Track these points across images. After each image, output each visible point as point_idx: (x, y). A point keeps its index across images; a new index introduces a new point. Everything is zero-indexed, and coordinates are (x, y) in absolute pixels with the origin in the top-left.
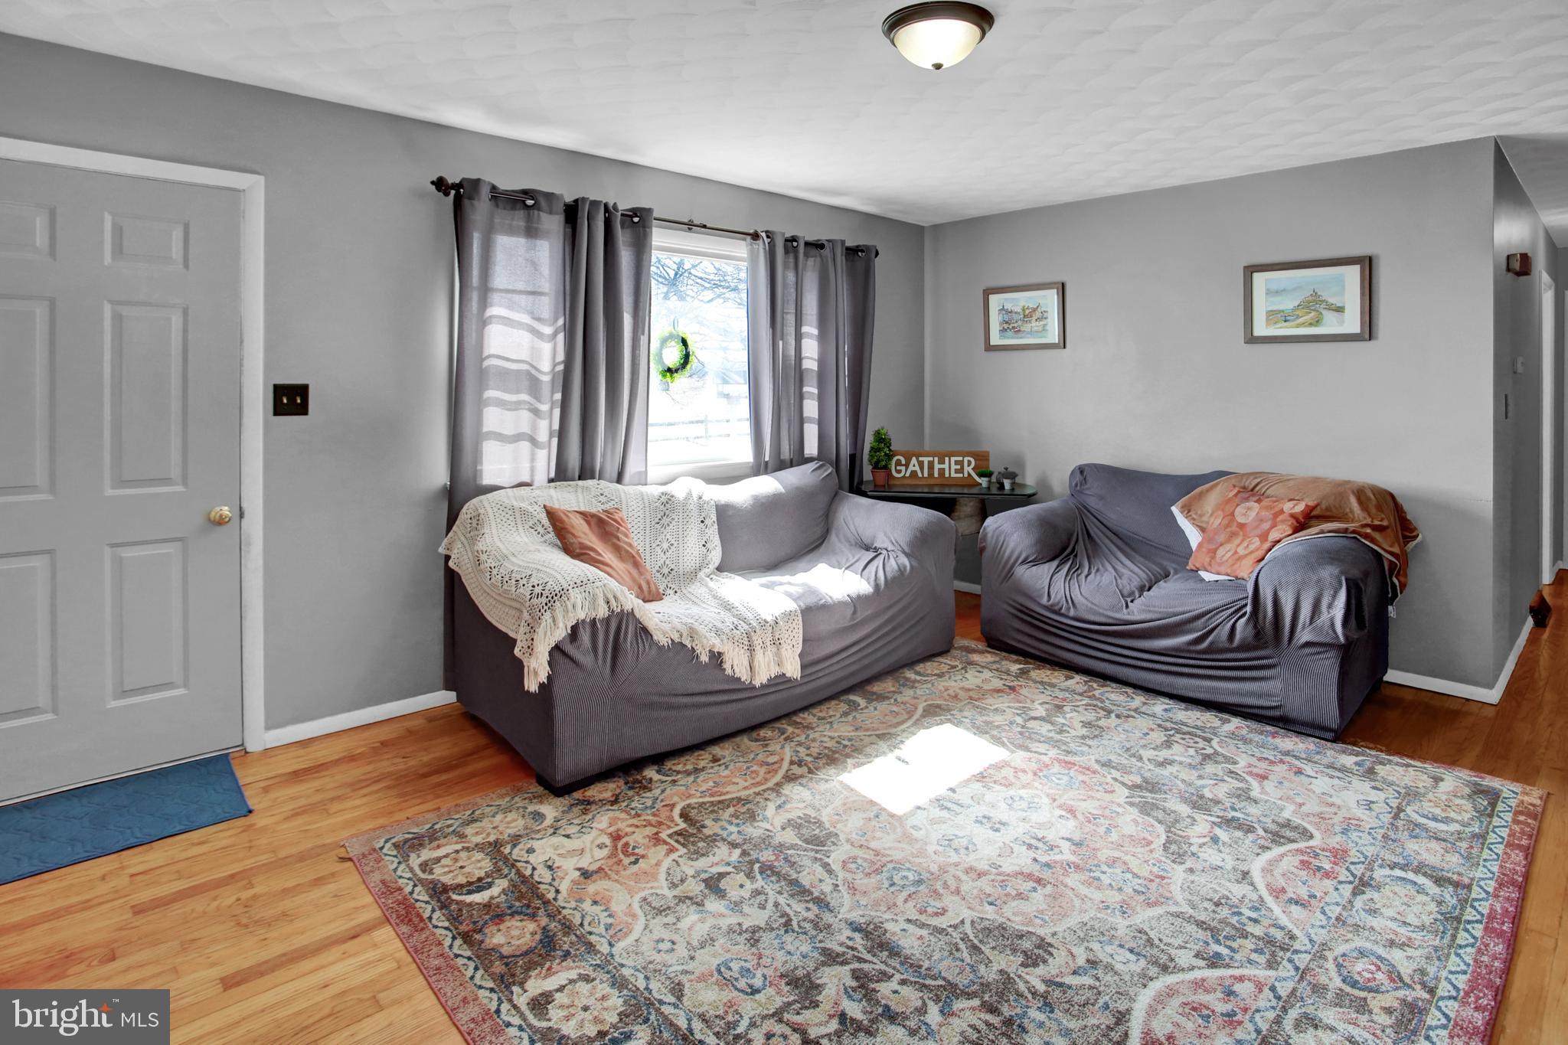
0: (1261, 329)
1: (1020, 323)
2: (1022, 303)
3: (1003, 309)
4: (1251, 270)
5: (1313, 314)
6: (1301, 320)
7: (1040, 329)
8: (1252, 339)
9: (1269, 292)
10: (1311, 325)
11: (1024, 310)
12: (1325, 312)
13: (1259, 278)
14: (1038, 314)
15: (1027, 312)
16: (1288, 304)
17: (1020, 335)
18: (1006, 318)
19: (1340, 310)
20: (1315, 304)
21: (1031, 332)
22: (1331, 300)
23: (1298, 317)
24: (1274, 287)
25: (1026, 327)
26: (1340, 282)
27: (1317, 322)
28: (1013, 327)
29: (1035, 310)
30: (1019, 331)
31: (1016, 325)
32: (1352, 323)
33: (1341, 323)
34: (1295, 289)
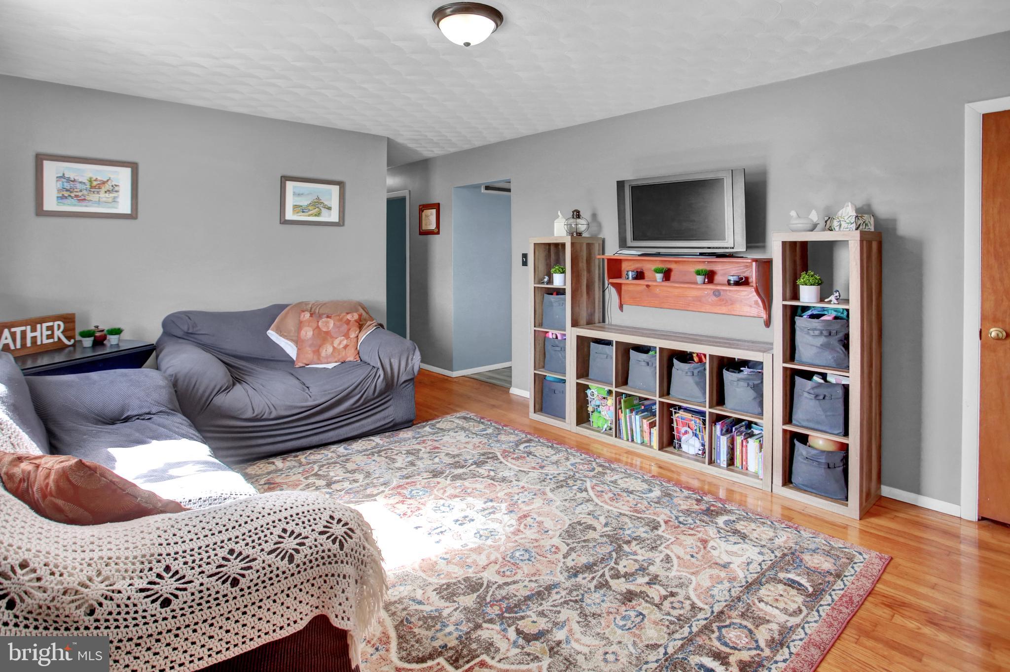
0: (290, 215)
1: (85, 192)
2: (89, 175)
3: (63, 176)
4: (285, 179)
5: (317, 209)
6: (310, 213)
7: (110, 200)
8: (284, 222)
9: (294, 194)
10: (316, 215)
11: (90, 181)
12: (322, 209)
13: (290, 185)
14: (108, 187)
15: (95, 183)
16: (304, 202)
17: (84, 203)
18: (67, 186)
19: (329, 208)
20: (318, 204)
21: (99, 202)
22: (326, 203)
23: (309, 210)
24: (297, 191)
25: (94, 197)
26: (330, 193)
27: (318, 215)
28: (77, 196)
29: (104, 183)
30: (85, 199)
31: (80, 194)
32: (334, 217)
33: (330, 215)
34: (308, 194)
